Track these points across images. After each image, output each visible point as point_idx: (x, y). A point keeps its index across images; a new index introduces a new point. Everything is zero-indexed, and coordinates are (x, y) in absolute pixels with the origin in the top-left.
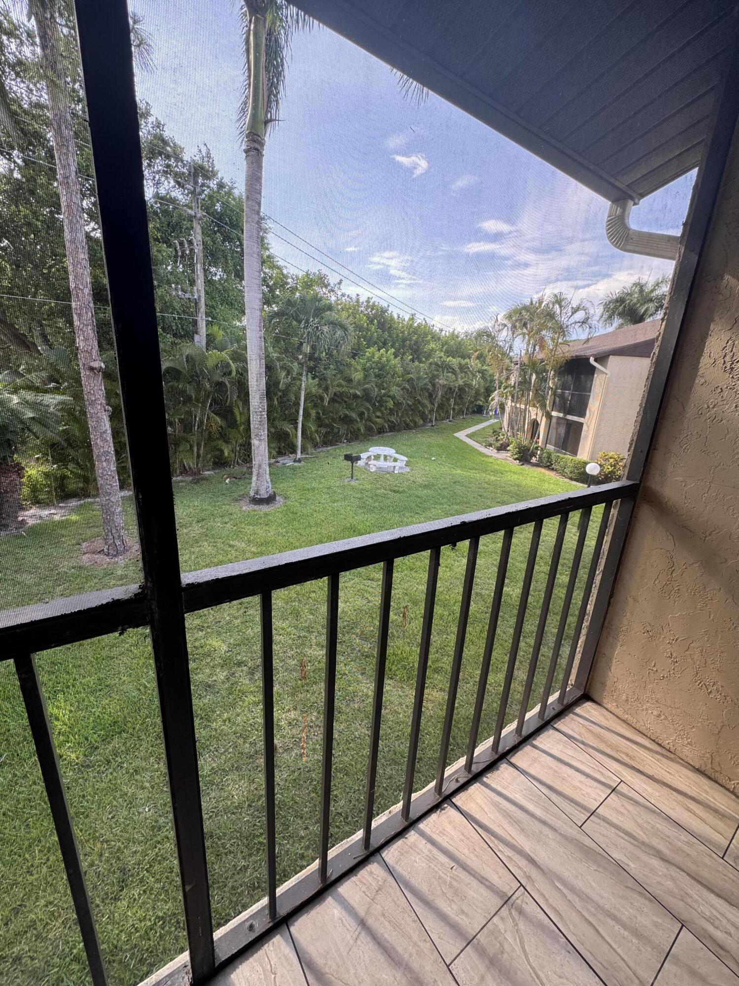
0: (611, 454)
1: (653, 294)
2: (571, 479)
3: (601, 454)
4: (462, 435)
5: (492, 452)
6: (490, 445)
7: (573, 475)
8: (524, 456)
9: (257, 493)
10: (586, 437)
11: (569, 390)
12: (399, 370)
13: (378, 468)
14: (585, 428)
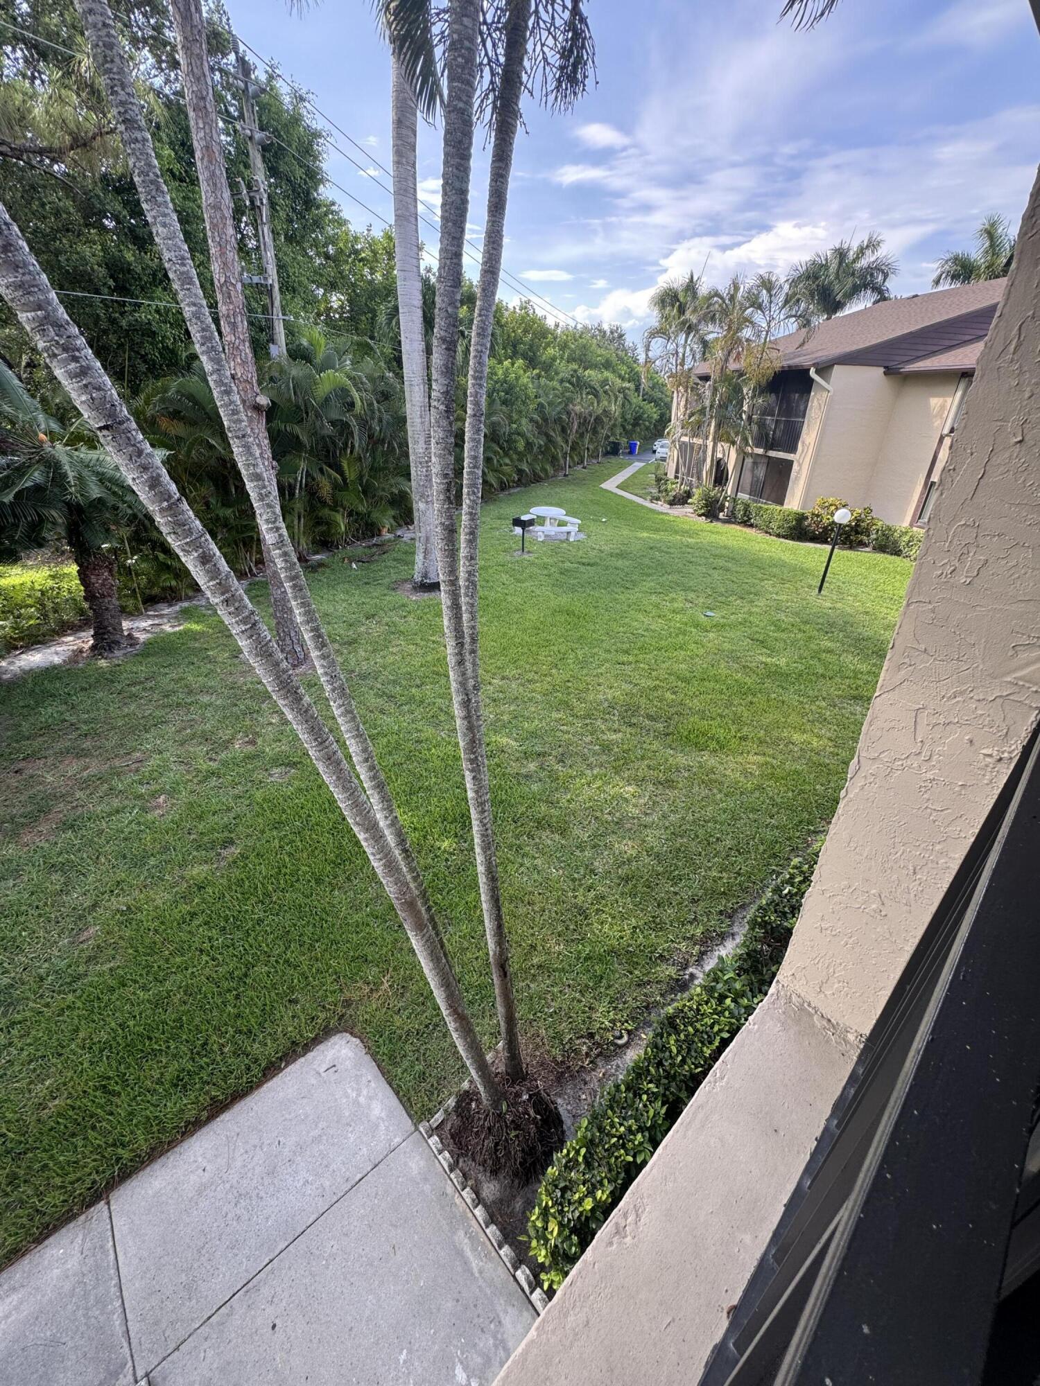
0: (831, 500)
1: (858, 265)
2: (778, 536)
3: (819, 500)
4: (611, 485)
5: (661, 507)
6: (658, 499)
7: (781, 531)
8: (711, 510)
9: (425, 576)
10: (797, 478)
11: (773, 415)
12: (532, 391)
13: (546, 536)
14: (795, 467)
